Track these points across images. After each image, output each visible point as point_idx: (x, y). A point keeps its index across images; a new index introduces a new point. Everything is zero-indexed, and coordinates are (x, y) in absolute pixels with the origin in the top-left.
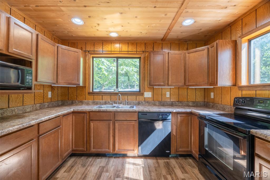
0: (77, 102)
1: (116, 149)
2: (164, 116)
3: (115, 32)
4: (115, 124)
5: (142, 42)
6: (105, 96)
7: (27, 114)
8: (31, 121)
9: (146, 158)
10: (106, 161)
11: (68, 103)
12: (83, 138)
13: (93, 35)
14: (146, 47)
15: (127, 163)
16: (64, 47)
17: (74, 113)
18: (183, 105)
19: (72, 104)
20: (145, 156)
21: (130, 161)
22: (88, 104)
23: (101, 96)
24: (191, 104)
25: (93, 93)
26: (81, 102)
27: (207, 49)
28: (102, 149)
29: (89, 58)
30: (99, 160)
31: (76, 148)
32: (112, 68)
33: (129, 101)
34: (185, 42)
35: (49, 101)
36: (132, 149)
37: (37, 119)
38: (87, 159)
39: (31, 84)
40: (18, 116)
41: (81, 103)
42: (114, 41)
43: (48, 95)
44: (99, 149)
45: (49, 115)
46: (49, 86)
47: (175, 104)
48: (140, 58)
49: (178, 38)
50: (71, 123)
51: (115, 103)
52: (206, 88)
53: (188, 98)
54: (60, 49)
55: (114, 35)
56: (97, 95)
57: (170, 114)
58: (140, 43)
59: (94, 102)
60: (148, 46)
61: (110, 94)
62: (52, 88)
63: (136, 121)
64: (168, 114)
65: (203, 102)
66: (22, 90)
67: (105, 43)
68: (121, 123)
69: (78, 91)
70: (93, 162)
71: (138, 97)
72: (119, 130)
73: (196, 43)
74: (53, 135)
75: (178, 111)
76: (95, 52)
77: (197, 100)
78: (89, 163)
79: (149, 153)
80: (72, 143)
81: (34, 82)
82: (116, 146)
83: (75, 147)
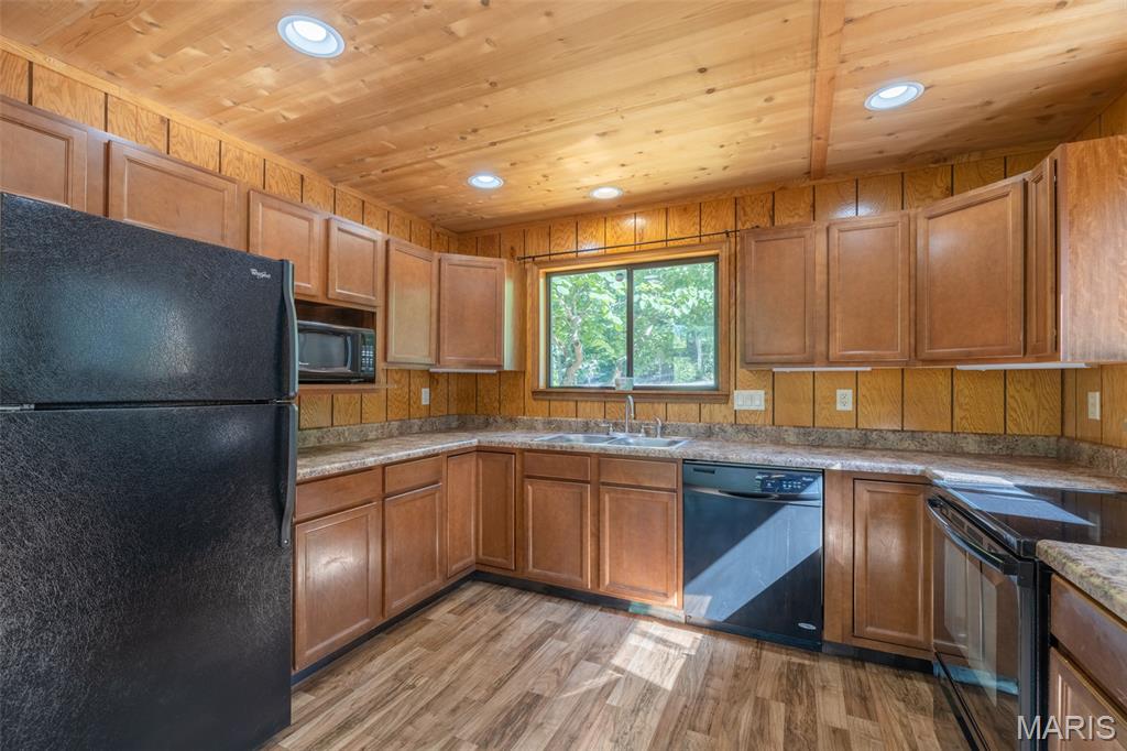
0: (500, 420)
1: (604, 580)
2: (787, 485)
3: (612, 187)
4: (601, 497)
5: (724, 197)
6: (587, 401)
7: (365, 444)
8: (368, 457)
9: (715, 635)
10: (570, 614)
11: (476, 421)
12: (506, 533)
13: (540, 207)
14: (742, 213)
15: (636, 633)
16: (457, 258)
17: (480, 450)
18: (925, 449)
19: (486, 425)
20: (715, 629)
21: (651, 631)
22: (531, 428)
23: (572, 404)
24: (971, 445)
25: (548, 394)
26: (511, 420)
27: (1020, 188)
28: (559, 572)
29: (535, 277)
30: (551, 604)
31: (486, 557)
32: (640, 299)
33: (673, 421)
34: (936, 162)
35: (424, 413)
36: (661, 589)
37: (379, 455)
38: (516, 595)
39: (371, 369)
40: (348, 447)
41: (512, 423)
42: (613, 210)
43: (419, 398)
44: (550, 570)
45: (410, 449)
46: (422, 371)
47: (882, 442)
48: (715, 258)
49: (885, 154)
50: (473, 480)
51: (618, 426)
52: (1011, 371)
53: (957, 419)
54: (445, 266)
55: (607, 194)
56: (560, 398)
57: (815, 478)
58: (714, 204)
59: (550, 423)
60: (748, 209)
61: (606, 395)
62: (432, 378)
63: (674, 491)
64: (807, 477)
65: (1053, 439)
66: (355, 383)
67: (585, 223)
68: (620, 496)
69: (504, 387)
70: (531, 607)
71: (706, 409)
72: (613, 518)
73: (1005, 158)
74: (418, 503)
75: (857, 467)
76: (552, 257)
77: (1012, 429)
78: (517, 606)
79: (724, 617)
80: (477, 540)
81: (381, 365)
82: (604, 570)
83: (484, 554)
